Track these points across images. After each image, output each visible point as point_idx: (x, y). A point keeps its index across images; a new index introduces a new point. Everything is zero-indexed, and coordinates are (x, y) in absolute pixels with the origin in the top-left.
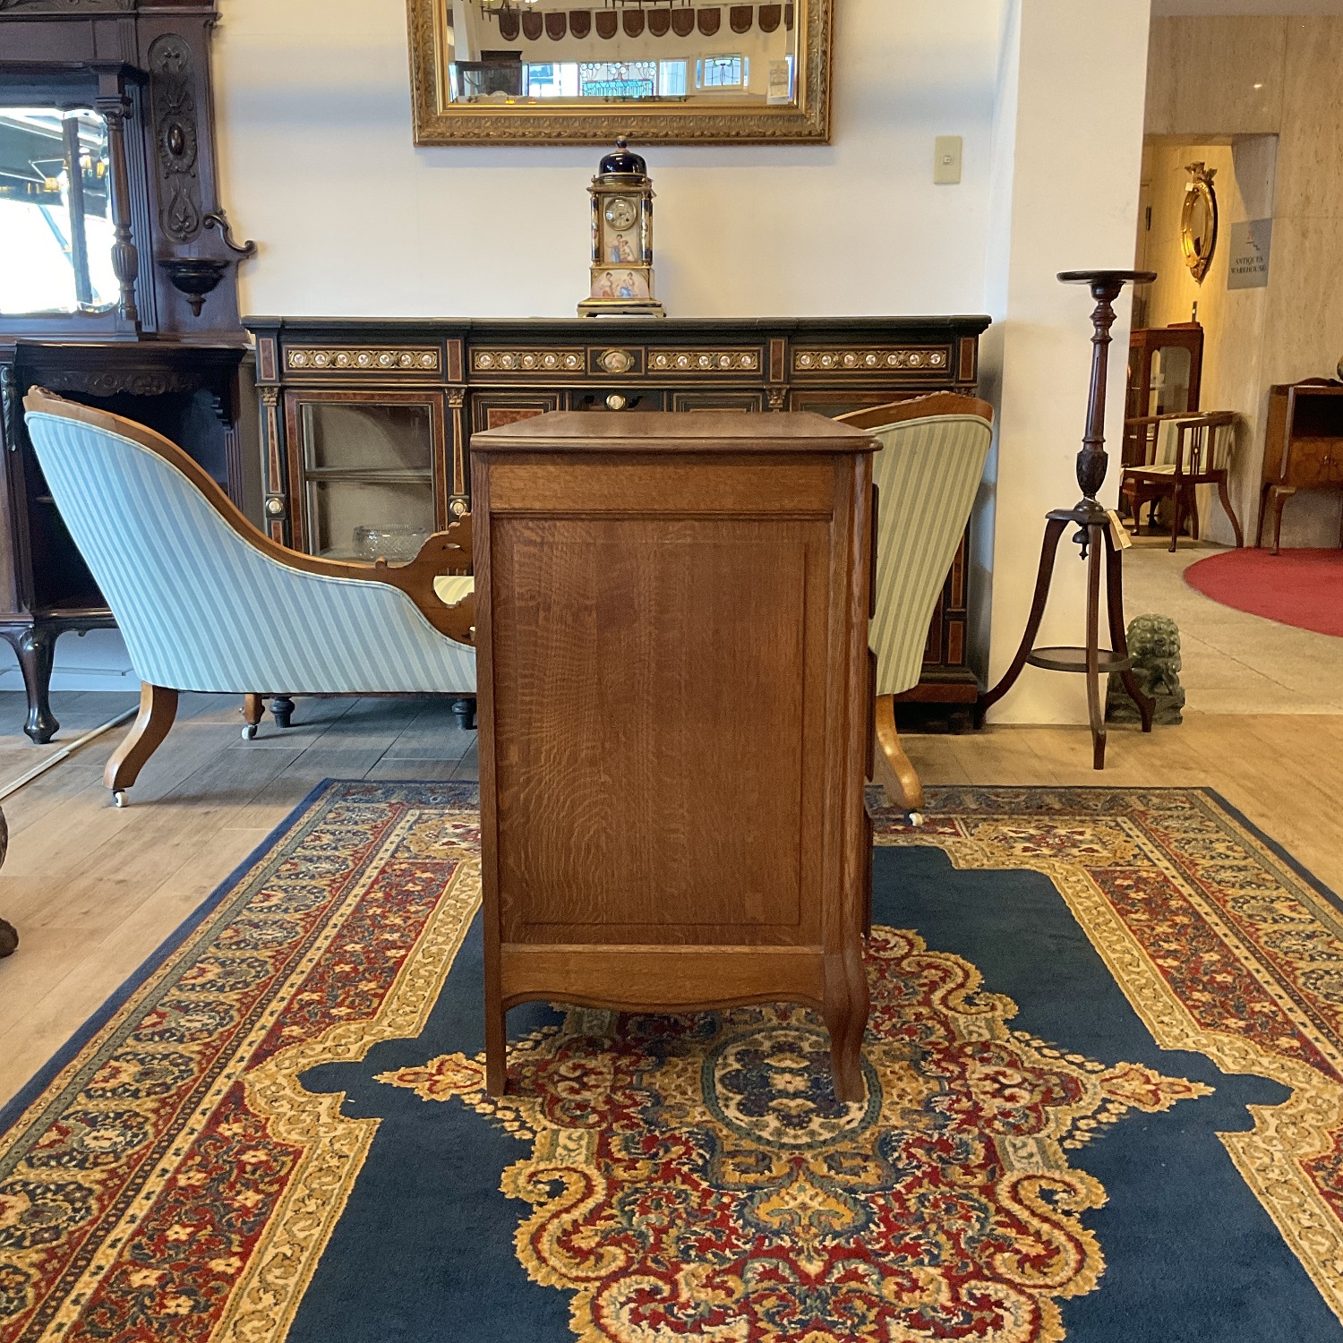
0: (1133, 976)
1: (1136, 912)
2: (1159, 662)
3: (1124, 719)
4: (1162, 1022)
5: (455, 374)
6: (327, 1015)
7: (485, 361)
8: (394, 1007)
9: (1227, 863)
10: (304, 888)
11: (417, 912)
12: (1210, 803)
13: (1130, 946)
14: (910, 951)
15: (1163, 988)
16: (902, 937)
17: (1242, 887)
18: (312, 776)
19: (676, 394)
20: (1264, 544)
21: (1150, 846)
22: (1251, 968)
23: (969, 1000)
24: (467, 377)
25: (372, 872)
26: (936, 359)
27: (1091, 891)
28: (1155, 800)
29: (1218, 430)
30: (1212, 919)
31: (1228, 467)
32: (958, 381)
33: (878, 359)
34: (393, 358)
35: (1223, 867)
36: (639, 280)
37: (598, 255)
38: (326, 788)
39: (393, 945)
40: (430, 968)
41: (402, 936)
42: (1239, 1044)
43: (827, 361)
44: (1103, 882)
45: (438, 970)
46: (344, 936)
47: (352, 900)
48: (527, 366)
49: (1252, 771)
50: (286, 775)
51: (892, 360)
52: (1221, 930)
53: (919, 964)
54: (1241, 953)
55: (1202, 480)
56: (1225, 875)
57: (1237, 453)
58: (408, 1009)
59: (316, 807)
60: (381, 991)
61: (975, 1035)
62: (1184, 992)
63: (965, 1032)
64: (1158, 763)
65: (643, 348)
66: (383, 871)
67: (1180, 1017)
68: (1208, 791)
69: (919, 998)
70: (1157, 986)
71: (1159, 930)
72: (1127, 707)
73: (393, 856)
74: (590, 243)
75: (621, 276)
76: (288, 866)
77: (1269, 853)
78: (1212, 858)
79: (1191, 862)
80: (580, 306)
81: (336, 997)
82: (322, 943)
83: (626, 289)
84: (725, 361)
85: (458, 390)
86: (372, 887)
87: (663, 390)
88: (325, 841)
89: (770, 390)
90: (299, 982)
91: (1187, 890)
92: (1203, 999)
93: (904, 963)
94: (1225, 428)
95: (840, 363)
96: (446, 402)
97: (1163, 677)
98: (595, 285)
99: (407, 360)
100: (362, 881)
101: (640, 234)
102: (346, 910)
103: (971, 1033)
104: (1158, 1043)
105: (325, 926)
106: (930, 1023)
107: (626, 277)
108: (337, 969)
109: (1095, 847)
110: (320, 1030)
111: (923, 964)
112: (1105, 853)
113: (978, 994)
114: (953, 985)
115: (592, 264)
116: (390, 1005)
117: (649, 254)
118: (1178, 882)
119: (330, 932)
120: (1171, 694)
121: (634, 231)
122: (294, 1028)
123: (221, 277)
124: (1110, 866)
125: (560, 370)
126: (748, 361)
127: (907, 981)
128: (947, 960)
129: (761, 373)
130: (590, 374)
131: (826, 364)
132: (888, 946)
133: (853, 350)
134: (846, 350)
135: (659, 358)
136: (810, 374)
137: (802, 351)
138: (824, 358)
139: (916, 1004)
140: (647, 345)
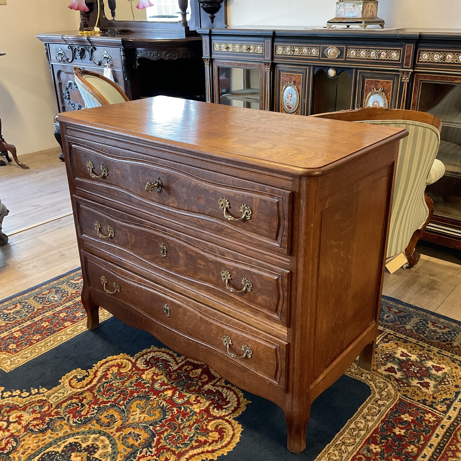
6: (7, 346)
7: (280, 50)
8: (26, 352)
14: (228, 415)
16: (239, 404)
19: (359, 71)
24: (273, 58)
39: (73, 319)
40: (64, 336)
43: (437, 57)
44: (396, 412)
45: (64, 339)
46: (69, 308)
48: (295, 53)
58: (29, 355)
60: (35, 342)
65: (345, 46)
80: (328, 22)
81: (22, 338)
82: (59, 309)
83: (352, 13)
84: (383, 55)
85: (269, 63)
87: (353, 68)
89: (403, 72)
90: (25, 326)
91: (435, 441)
93: (213, 422)
95: (444, 59)
96: (265, 68)
98: (338, 11)
99: (252, 48)
107: (352, 7)
108: (43, 324)
109: (432, 383)
111: (220, 427)
112: (430, 391)
114: (210, 449)
123: (220, 6)
124: (418, 401)
125: (309, 56)
126: (395, 55)
127: (197, 434)
128: (233, 430)
129: (400, 62)
130: (321, 58)
131: (436, 59)
132: (224, 407)
133: (452, 52)
134: (447, 52)
135: (352, 51)
136: (427, 65)
137: (423, 51)
138: (435, 56)
139: (176, 453)
140: (347, 44)
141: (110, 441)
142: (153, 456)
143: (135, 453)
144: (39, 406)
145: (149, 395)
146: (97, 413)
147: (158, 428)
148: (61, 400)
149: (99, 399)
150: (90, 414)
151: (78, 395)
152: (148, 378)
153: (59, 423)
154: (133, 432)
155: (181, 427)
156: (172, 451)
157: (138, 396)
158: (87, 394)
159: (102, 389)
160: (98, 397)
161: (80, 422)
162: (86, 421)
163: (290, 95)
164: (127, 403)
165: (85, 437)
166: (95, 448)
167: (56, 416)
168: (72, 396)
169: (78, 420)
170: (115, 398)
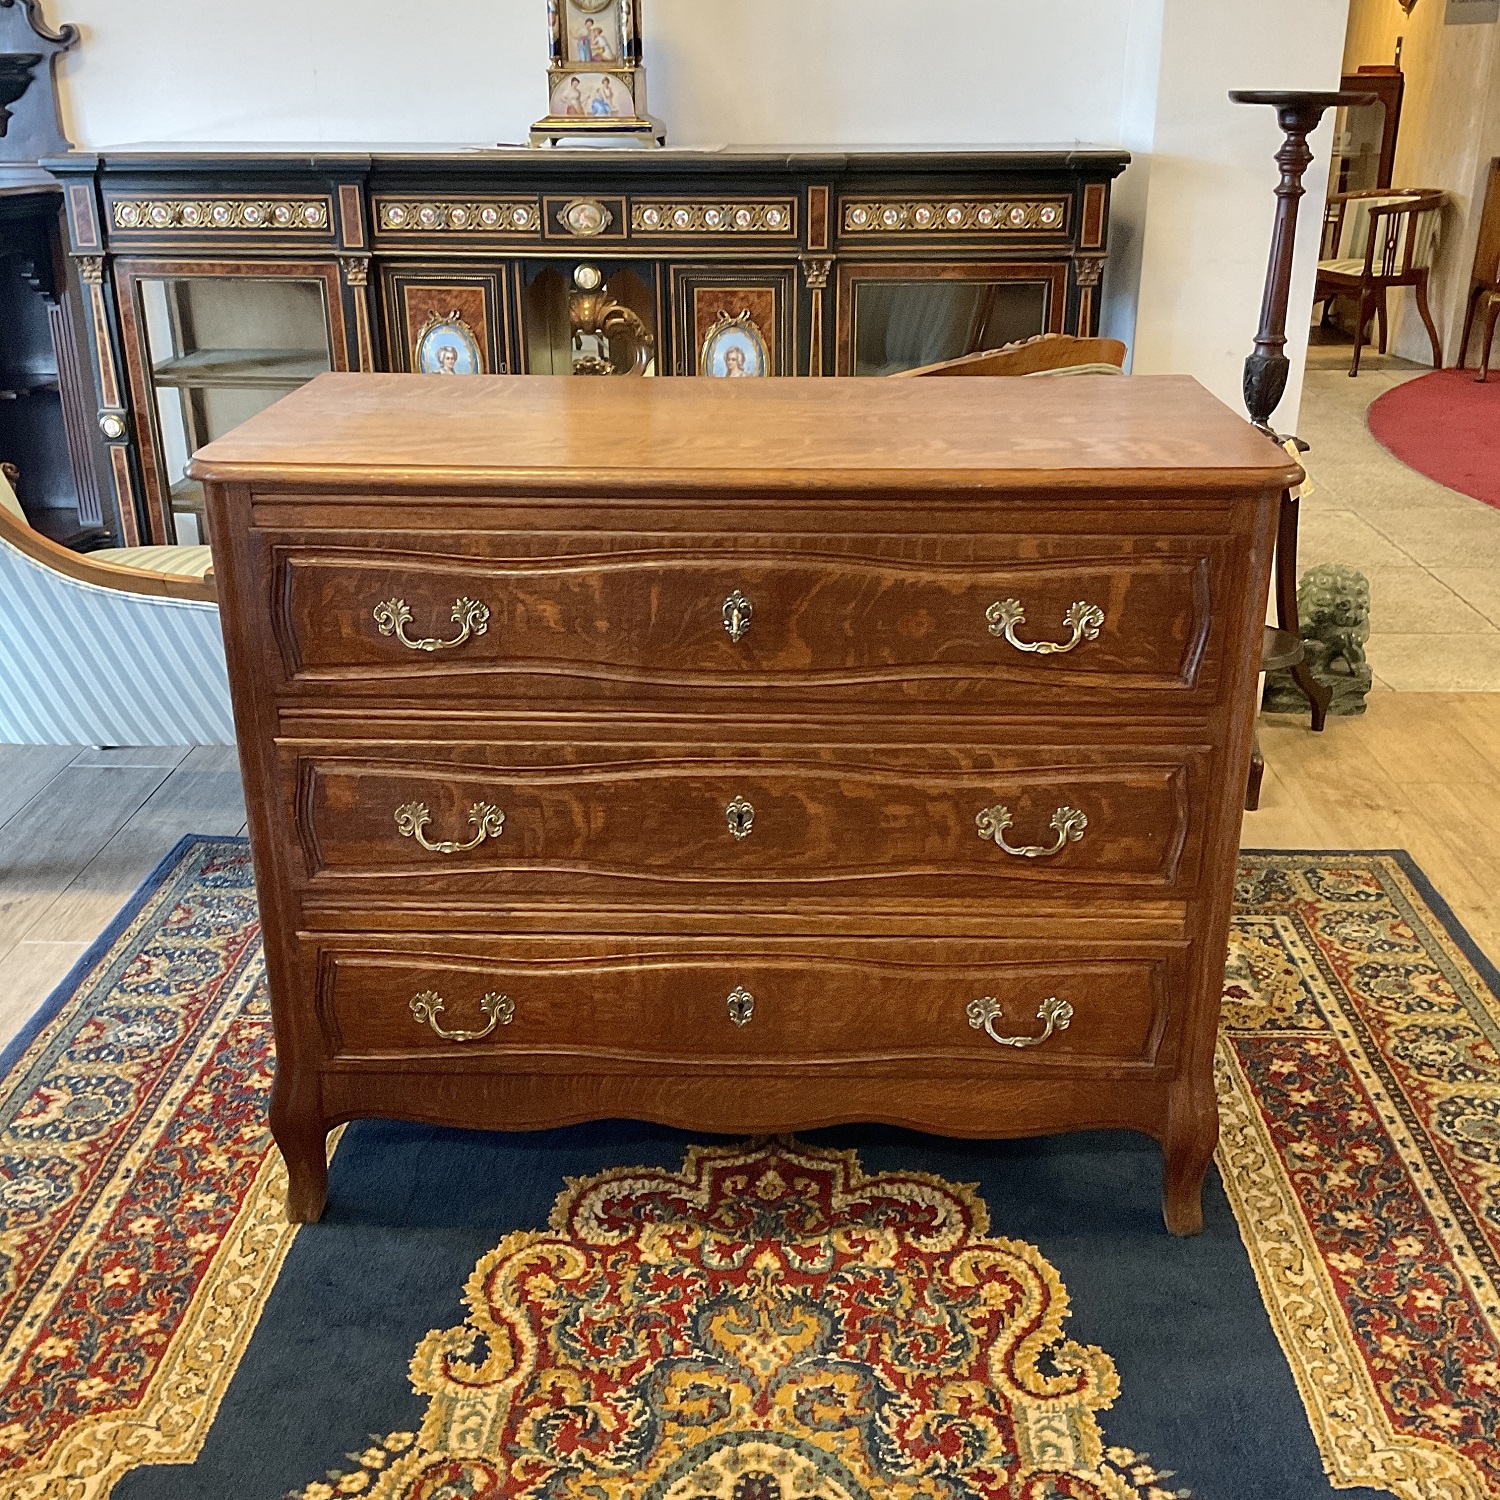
0: (1294, 1297)
1: (1299, 1140)
2: (1341, 633)
3: (1287, 708)
4: (1334, 1414)
5: (352, 237)
6: (70, 1396)
7: (395, 217)
8: (174, 1378)
9: (1430, 1020)
10: (102, 1081)
11: (253, 1141)
12: (1407, 887)
13: (1291, 1222)
14: (966, 1236)
15: (1337, 1324)
16: (958, 1201)
17: (1453, 1078)
18: (167, 828)
19: (672, 267)
20: (1468, 364)
21: (1321, 981)
22: (1468, 1274)
23: (1045, 1364)
24: (371, 240)
25: (207, 1047)
26: (1050, 215)
27: (1236, 1092)
28: (1329, 879)
29: (1421, 216)
30: (1411, 1154)
31: (1429, 264)
32: (1079, 249)
33: (964, 216)
34: (262, 214)
35: (1423, 1029)
36: (619, 89)
37: (559, 49)
38: (182, 856)
39: (201, 1222)
40: (246, 1279)
41: (218, 1200)
42: (1453, 1469)
43: (891, 218)
44: (1254, 1066)
45: (257, 1285)
46: (135, 1198)
47: (164, 1113)
48: (457, 224)
49: (1463, 814)
50: (134, 824)
51: (986, 217)
52: (1423, 1181)
53: (976, 1270)
54: (1454, 1236)
55: (1395, 282)
56: (1428, 1048)
57: (1442, 245)
58: (195, 1381)
59: (158, 898)
60: (161, 1338)
61: (1051, 1451)
62: (1367, 1335)
63: (1034, 1442)
64: (1332, 794)
65: (623, 199)
66: (223, 1045)
67: (1361, 1401)
68: (1403, 859)
69: (972, 1358)
70: (1329, 1323)
71: (1334, 1179)
72: (1291, 692)
73: (244, 1010)
74: (546, 33)
75: (592, 84)
76: (91, 1031)
77: (1489, 996)
78: (1410, 1009)
79: (1380, 1017)
80: (533, 129)
81: (91, 1349)
82: (100, 1215)
83: (602, 102)
84: (743, 219)
85: (359, 260)
86: (199, 1082)
87: (654, 260)
88: (156, 974)
89: (809, 262)
90: (46, 1313)
91: (1373, 1085)
92: (1397, 1353)
93: (955, 1267)
94: (1430, 213)
95: (911, 221)
96: (343, 276)
97: (1344, 652)
98: (556, 97)
99: (283, 214)
100: (187, 1069)
101: (619, 19)
102: (151, 1135)
103: (1044, 1446)
104: (1327, 1471)
105: (112, 1173)
106: (982, 1422)
107: (599, 85)
108: (109, 1280)
109: (1245, 985)
110: (50, 1438)
111: (983, 1268)
112: (1257, 1000)
113: (1059, 1343)
114: (1023, 1322)
115: (549, 64)
116: (168, 1375)
117: (635, 47)
118: (1360, 1064)
119: (117, 1188)
120: (1352, 673)
121: (610, 14)
122: (16, 1428)
123: (32, 78)
124: (1263, 1028)
125: (505, 231)
126: (776, 218)
127: (956, 1312)
128: (1019, 1258)
129: (795, 236)
130: (548, 236)
131: (889, 222)
132: (934, 1223)
133: (928, 201)
134: (918, 202)
135: (647, 213)
136: (866, 238)
137: (855, 203)
138: (887, 214)
139: (966, 1374)
140: (629, 193)
141: (778, 1442)
142: (922, 1412)
143: (873, 1432)
144: (449, 1483)
145: (726, 1291)
146: (647, 1404)
147: (852, 1349)
148: (492, 1432)
149: (603, 1371)
150: (630, 1416)
151: (528, 1392)
152: (665, 1254)
153: (576, 1489)
154: (803, 1392)
155: (903, 1316)
156: (951, 1378)
157: (701, 1309)
158: (552, 1379)
159: (578, 1346)
160: (595, 1368)
161: (633, 1451)
162: (647, 1441)
163: (450, 355)
164: (697, 1338)
165: (699, 1473)
166: (764, 1483)
167: (539, 1479)
168: (514, 1408)
169: (617, 1450)
170: (645, 1344)
